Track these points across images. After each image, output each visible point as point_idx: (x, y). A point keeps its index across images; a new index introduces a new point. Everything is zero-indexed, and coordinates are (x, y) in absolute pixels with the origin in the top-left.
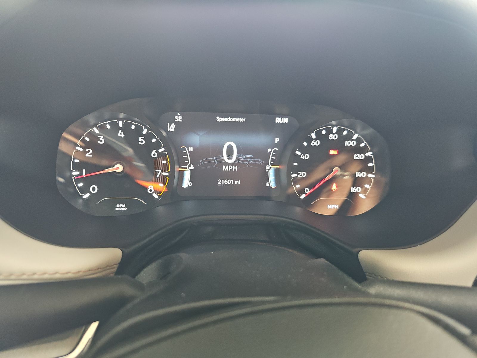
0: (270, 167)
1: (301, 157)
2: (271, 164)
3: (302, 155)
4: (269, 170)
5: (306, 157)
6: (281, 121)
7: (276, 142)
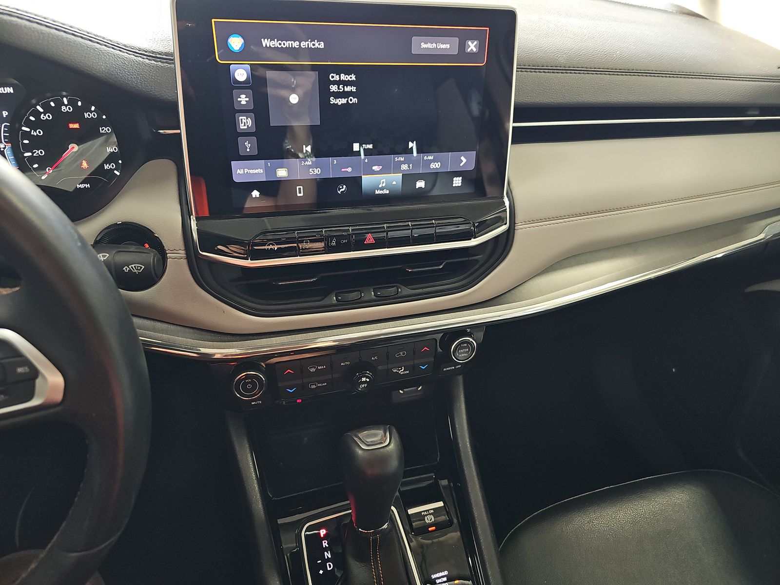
0: (5, 146)
1: (32, 134)
2: (5, 141)
3: (33, 131)
4: (4, 148)
5: (39, 132)
6: (5, 91)
7: (5, 116)
